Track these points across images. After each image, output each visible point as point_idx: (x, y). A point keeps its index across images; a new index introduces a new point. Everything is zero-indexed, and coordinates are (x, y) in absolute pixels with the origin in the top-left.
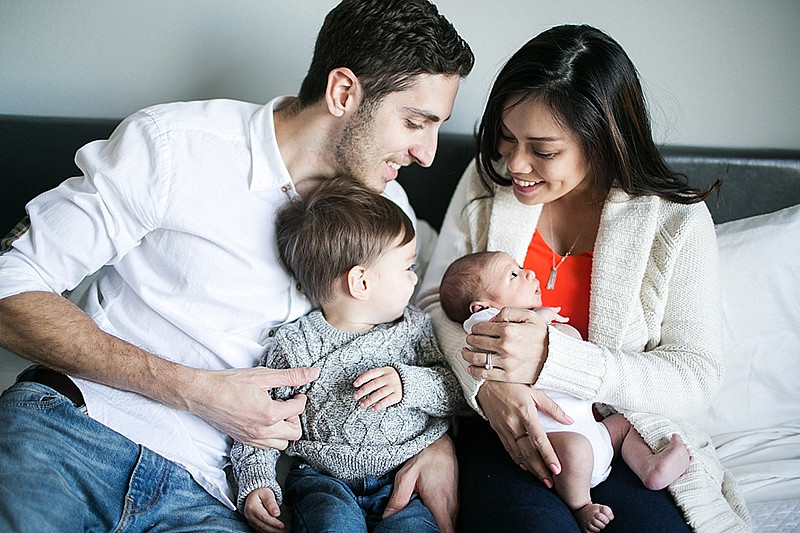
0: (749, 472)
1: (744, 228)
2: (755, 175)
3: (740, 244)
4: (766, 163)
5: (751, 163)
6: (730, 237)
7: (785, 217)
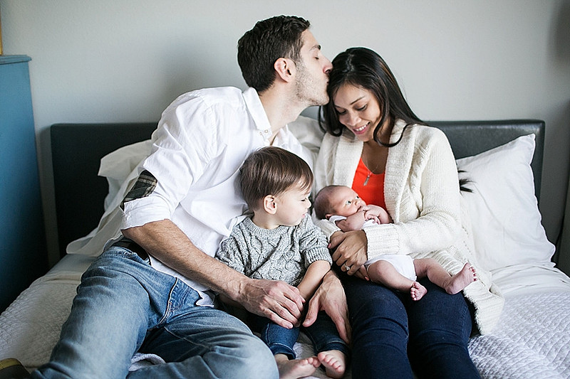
0: (505, 284)
1: (489, 154)
2: (501, 133)
3: (488, 162)
4: (506, 127)
5: (498, 127)
6: (483, 159)
7: (510, 145)
